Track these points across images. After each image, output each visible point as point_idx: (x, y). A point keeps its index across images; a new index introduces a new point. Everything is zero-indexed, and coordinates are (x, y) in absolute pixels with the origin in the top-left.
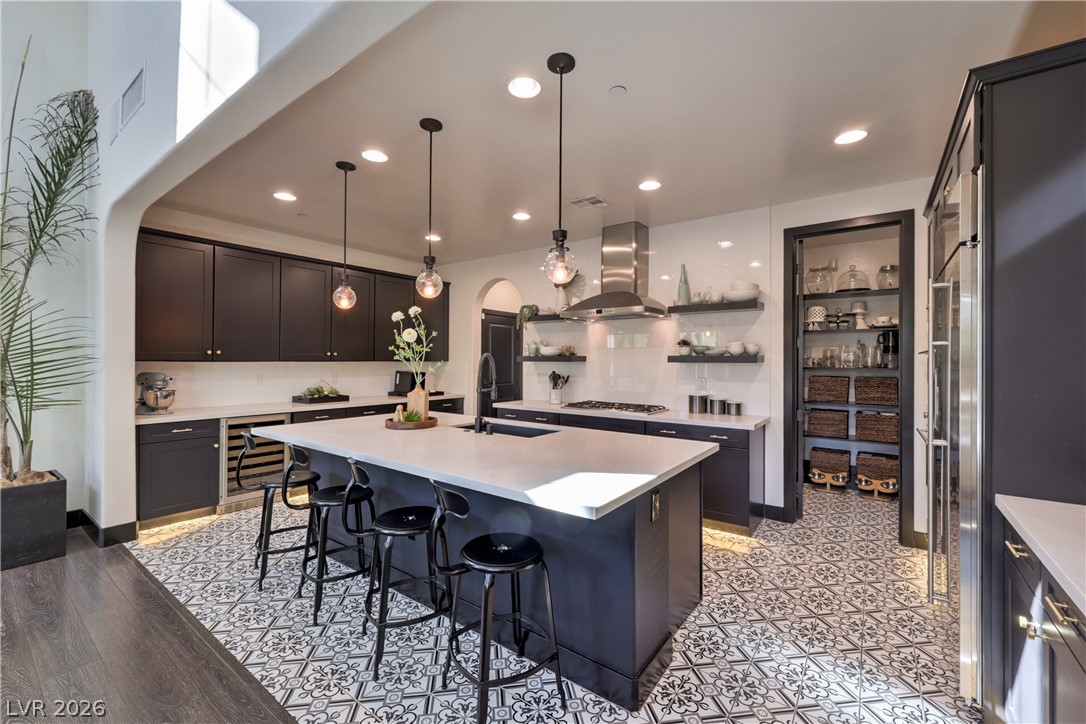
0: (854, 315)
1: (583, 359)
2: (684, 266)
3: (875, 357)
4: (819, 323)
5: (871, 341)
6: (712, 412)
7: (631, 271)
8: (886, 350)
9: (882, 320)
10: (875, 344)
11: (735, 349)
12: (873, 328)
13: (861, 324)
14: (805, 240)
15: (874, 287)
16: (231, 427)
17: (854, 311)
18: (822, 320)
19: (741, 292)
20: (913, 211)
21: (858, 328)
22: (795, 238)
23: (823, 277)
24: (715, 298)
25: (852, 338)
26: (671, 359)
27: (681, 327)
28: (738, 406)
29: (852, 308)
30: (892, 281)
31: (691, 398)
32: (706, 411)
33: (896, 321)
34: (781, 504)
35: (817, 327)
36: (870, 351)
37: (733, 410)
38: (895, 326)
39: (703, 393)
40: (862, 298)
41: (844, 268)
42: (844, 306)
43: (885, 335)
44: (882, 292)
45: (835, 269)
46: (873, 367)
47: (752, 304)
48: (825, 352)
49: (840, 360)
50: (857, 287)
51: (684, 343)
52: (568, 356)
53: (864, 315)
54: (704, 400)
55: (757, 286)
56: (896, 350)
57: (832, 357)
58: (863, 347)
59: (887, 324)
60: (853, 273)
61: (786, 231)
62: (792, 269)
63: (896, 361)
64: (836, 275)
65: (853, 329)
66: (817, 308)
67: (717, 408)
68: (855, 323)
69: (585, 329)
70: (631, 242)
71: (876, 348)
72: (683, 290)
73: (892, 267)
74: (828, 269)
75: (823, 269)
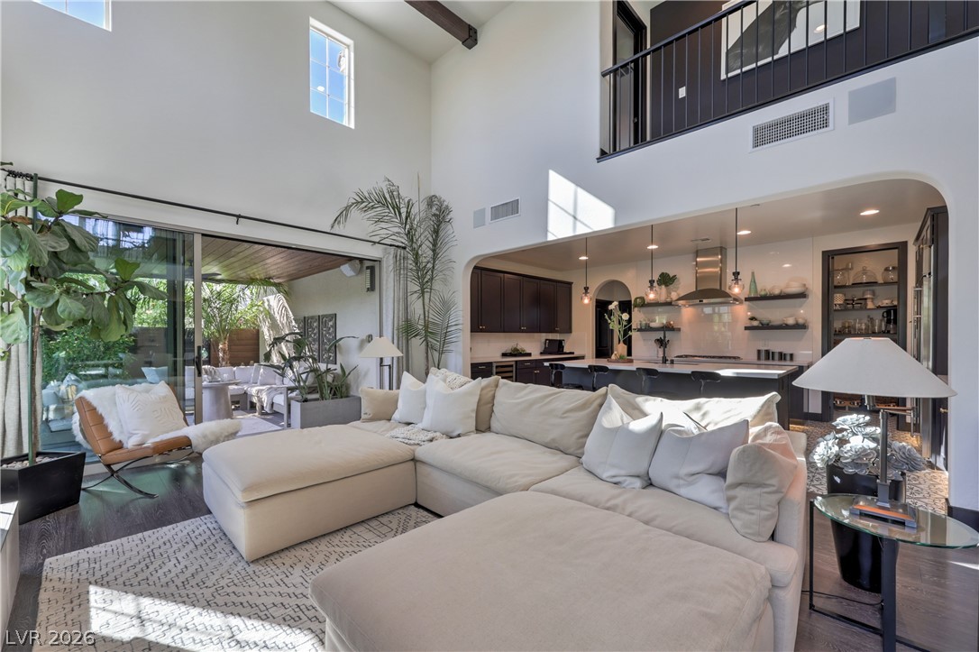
0: (866, 299)
1: (679, 330)
2: (753, 273)
3: (880, 326)
4: (840, 305)
5: (878, 316)
6: (773, 359)
7: (718, 269)
8: (889, 322)
9: (886, 302)
10: (881, 317)
11: (791, 321)
12: (879, 307)
13: (870, 305)
14: (835, 257)
15: (881, 281)
16: (497, 367)
17: (866, 297)
18: (842, 302)
19: (795, 289)
20: (906, 242)
21: (868, 307)
22: (828, 257)
23: (843, 274)
24: (777, 292)
25: (865, 313)
26: (746, 328)
27: (750, 309)
28: (791, 355)
29: (863, 294)
30: (893, 276)
31: (759, 351)
32: (769, 359)
33: (895, 303)
34: (820, 412)
35: (838, 307)
36: (877, 322)
37: (788, 357)
38: (895, 306)
39: (766, 348)
40: (871, 288)
41: (858, 268)
42: (857, 293)
43: (888, 312)
44: (886, 283)
45: (852, 269)
46: (879, 333)
47: (802, 295)
48: (843, 323)
49: (855, 329)
50: (868, 281)
51: (752, 319)
52: (667, 328)
53: (873, 299)
54: (767, 352)
55: (805, 285)
56: (895, 322)
57: (849, 327)
58: (872, 320)
59: (890, 305)
60: (864, 271)
61: (823, 252)
62: (828, 273)
63: (895, 329)
64: (852, 273)
65: (864, 308)
66: (838, 295)
67: (777, 357)
68: (866, 304)
69: (680, 312)
70: (717, 255)
71: (881, 321)
72: (753, 287)
73: (894, 268)
74: (847, 269)
75: (842, 270)
